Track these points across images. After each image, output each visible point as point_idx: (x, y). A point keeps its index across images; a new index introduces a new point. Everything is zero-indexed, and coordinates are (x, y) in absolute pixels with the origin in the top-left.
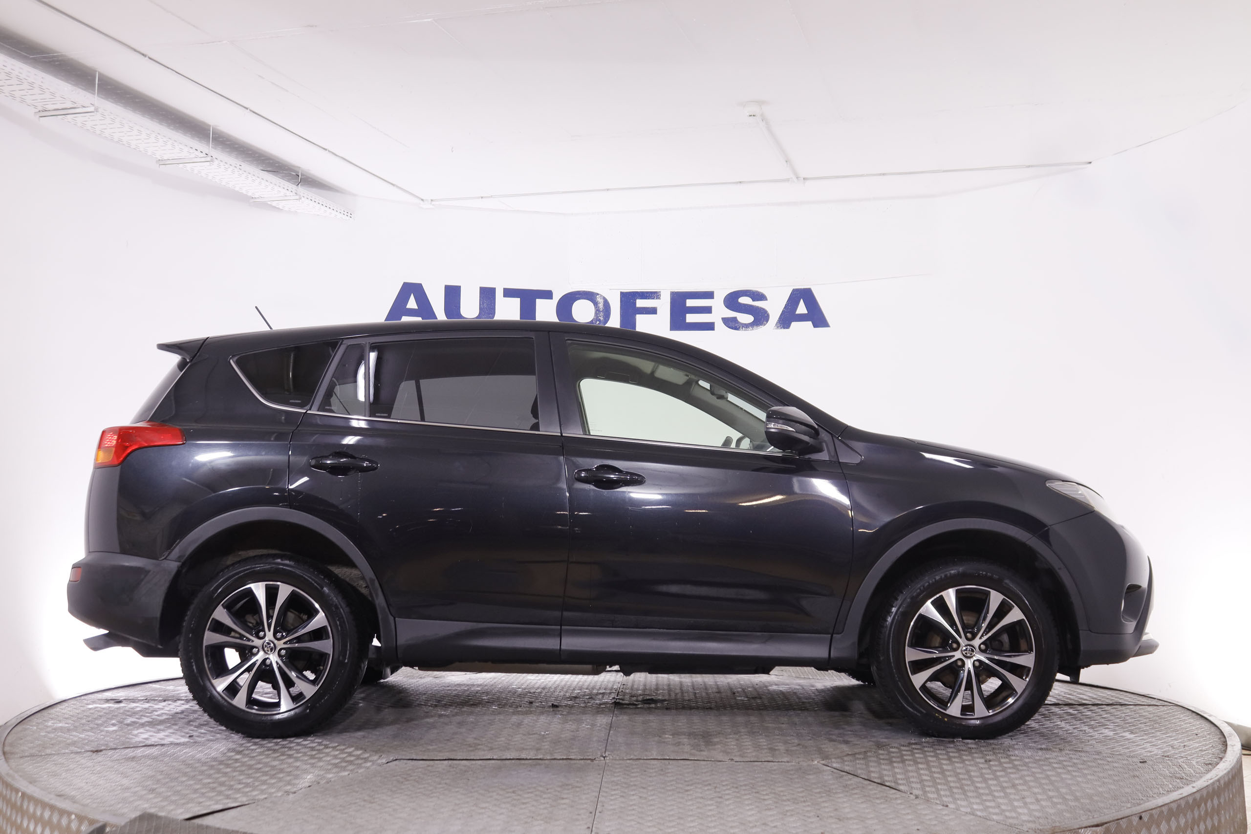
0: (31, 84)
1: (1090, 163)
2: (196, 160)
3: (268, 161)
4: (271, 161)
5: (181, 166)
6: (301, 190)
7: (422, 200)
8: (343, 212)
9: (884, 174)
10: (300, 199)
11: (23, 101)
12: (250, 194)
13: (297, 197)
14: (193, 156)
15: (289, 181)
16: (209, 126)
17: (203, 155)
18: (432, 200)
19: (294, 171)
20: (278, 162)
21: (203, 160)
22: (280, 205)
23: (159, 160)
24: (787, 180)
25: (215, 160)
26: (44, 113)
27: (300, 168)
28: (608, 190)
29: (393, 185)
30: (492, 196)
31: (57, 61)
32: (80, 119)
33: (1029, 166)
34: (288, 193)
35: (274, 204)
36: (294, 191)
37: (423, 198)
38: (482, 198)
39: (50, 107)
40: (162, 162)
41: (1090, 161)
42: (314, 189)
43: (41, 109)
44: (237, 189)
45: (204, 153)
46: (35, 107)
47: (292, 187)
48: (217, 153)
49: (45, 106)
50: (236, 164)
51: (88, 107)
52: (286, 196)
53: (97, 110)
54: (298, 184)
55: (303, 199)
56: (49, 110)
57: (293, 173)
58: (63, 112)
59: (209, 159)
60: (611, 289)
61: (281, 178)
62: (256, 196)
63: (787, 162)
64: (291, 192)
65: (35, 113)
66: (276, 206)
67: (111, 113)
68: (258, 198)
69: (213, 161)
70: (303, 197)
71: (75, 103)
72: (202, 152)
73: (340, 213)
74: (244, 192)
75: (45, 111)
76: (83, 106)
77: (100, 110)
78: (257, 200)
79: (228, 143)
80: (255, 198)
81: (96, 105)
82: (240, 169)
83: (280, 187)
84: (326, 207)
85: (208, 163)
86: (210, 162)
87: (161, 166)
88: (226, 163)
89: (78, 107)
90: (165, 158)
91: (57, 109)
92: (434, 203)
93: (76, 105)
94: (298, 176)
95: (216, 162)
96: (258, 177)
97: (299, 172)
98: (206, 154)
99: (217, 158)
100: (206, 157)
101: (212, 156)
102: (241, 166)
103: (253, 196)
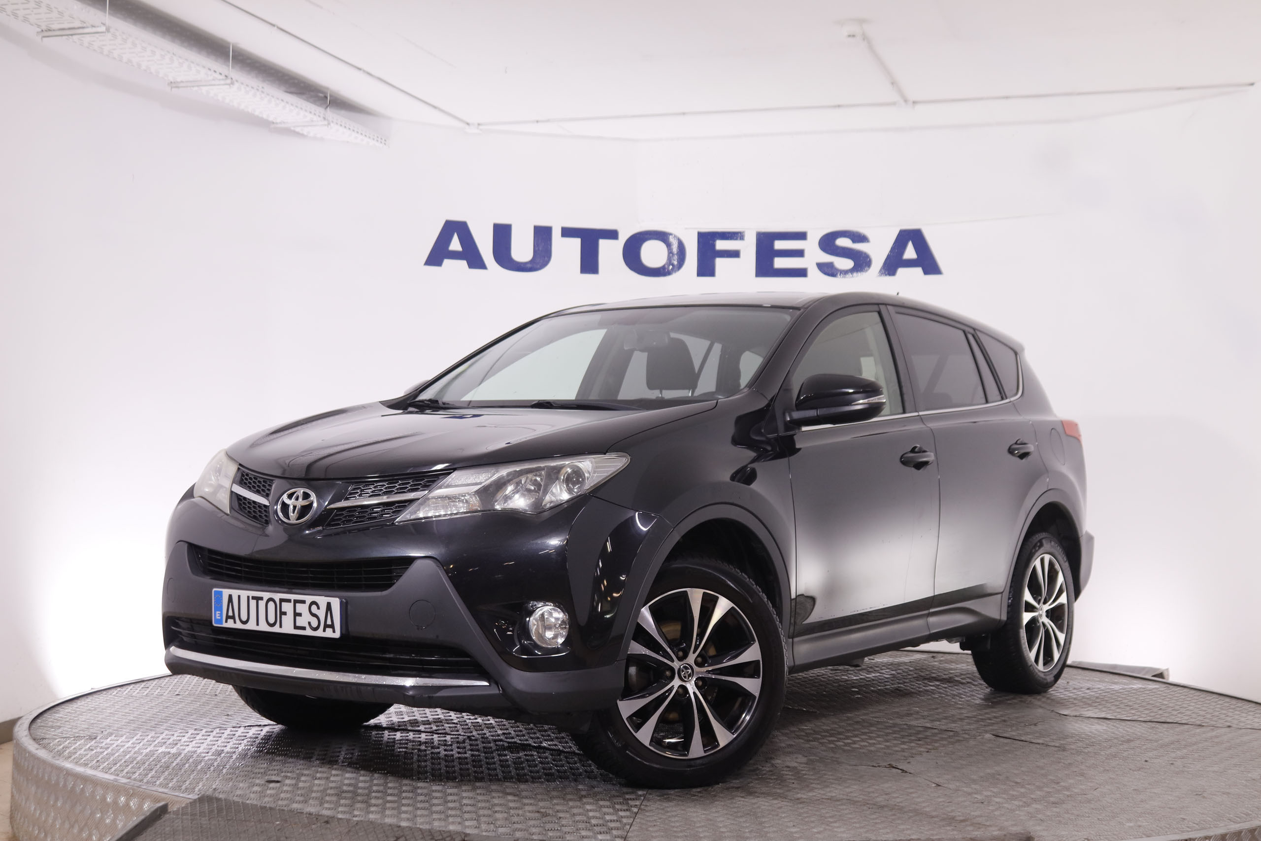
1: (1252, 84)
2: (213, 82)
4: (296, 81)
5: (195, 89)
6: (331, 114)
7: (468, 124)
8: (379, 140)
9: (1007, 98)
10: (329, 124)
11: (25, 19)
12: (271, 119)
13: (326, 123)
14: (210, 78)
15: (314, 102)
16: (229, 43)
18: (479, 124)
19: (322, 92)
20: (304, 83)
21: (222, 82)
22: (305, 131)
23: (170, 82)
24: (894, 104)
25: (236, 83)
26: (47, 32)
27: (328, 88)
28: (684, 114)
29: (434, 107)
30: (548, 121)
32: (87, 39)
34: (315, 118)
35: (298, 130)
36: (322, 115)
38: (537, 122)
39: (55, 26)
40: (173, 84)
41: (1251, 81)
42: (343, 112)
43: (44, 28)
44: (257, 113)
45: (223, 75)
46: (39, 26)
47: (319, 110)
48: (235, 74)
49: (50, 26)
50: (258, 86)
51: (98, 27)
52: (312, 121)
53: (108, 30)
54: (327, 107)
55: (332, 124)
56: (54, 30)
57: (321, 95)
58: (69, 32)
59: (229, 81)
60: (686, 229)
61: (307, 100)
62: (278, 120)
63: (892, 83)
64: (319, 116)
65: (38, 32)
66: (301, 132)
67: (123, 33)
68: (280, 123)
69: (232, 83)
70: (332, 122)
71: (85, 23)
72: (220, 74)
73: (374, 139)
74: (265, 116)
75: (50, 30)
76: (93, 26)
77: (112, 30)
78: (279, 126)
79: (249, 61)
80: (277, 123)
81: (107, 24)
82: (262, 92)
83: (306, 111)
84: (358, 132)
85: (228, 86)
86: (229, 85)
87: (173, 89)
88: (247, 85)
89: (87, 27)
90: (179, 80)
91: (63, 29)
92: (481, 127)
93: (85, 25)
94: (326, 97)
95: (237, 85)
96: (282, 100)
97: (327, 93)
98: (226, 76)
99: (237, 81)
100: (225, 80)
101: (232, 79)
102: (263, 88)
103: (274, 121)
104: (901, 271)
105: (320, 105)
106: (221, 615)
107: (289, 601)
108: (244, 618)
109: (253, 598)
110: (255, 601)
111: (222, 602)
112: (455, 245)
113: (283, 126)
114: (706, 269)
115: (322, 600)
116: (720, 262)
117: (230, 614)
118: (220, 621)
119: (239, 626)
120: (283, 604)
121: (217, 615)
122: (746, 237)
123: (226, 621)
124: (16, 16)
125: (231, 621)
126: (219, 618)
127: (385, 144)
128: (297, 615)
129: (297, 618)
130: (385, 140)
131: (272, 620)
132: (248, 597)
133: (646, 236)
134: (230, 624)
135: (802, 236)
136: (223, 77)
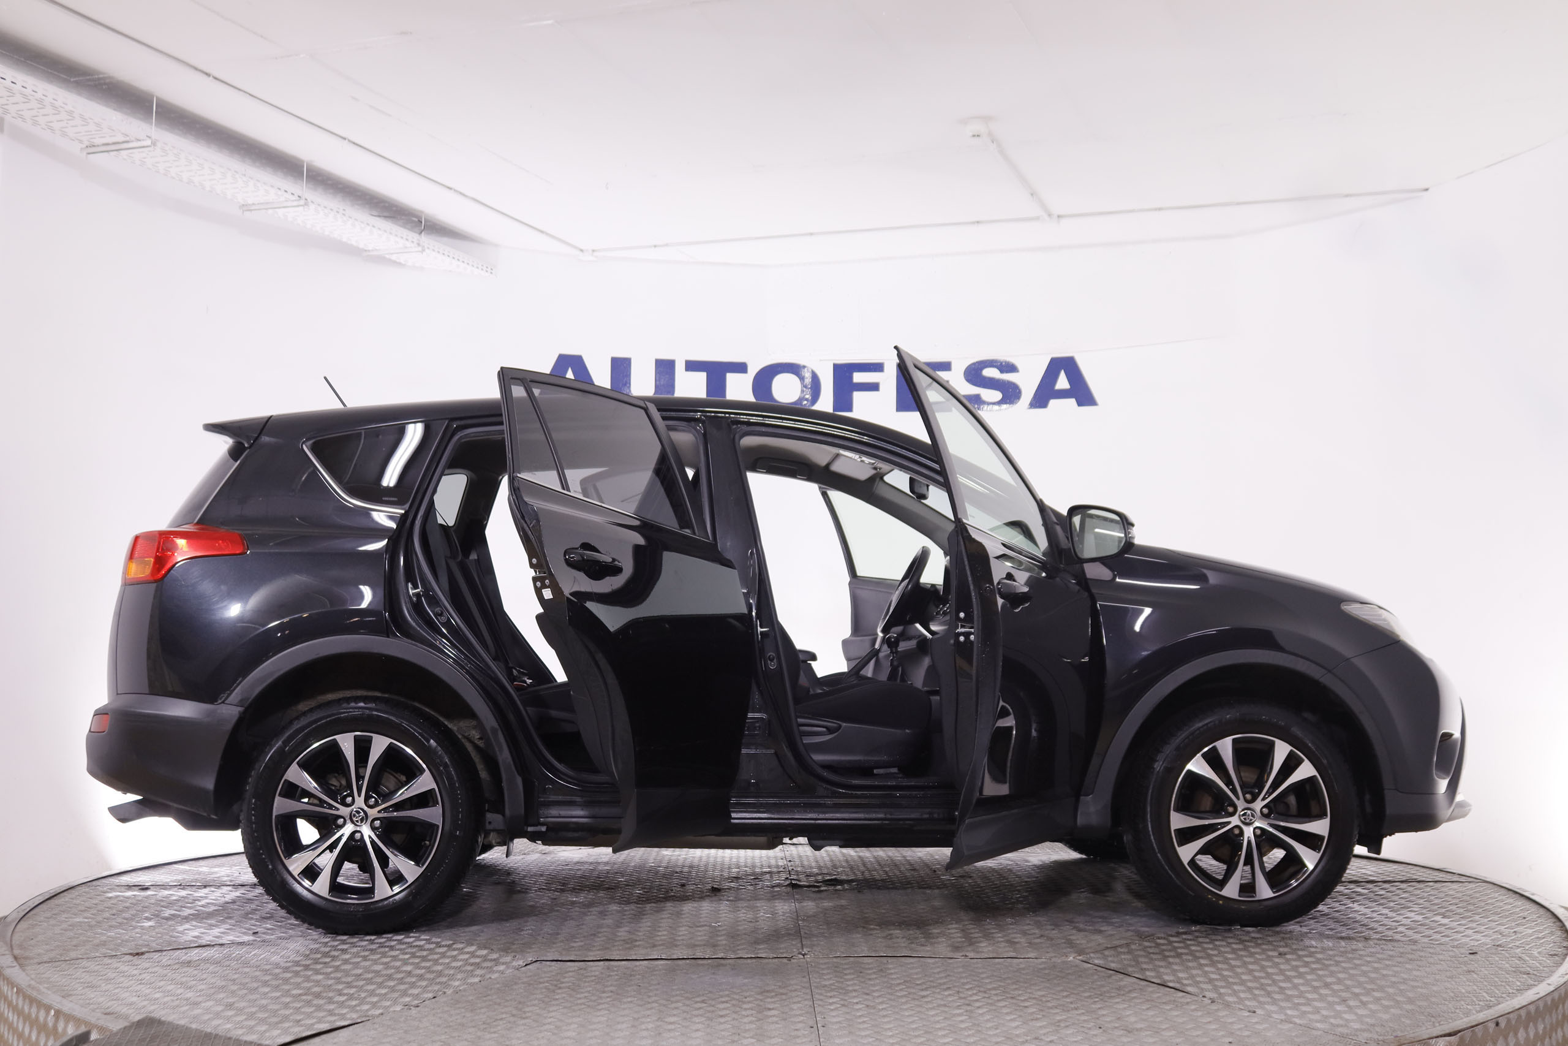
0: (70, 113)
1: (1427, 190)
2: (285, 204)
3: (382, 204)
4: (387, 205)
5: (270, 211)
6: (425, 239)
7: (582, 250)
8: (485, 268)
10: (423, 250)
11: (64, 134)
12: (359, 245)
13: (420, 249)
14: (285, 200)
15: (407, 227)
16: (303, 162)
18: (593, 251)
19: (416, 216)
20: (396, 206)
21: (295, 203)
22: (398, 260)
23: (243, 205)
24: (1037, 219)
26: (92, 149)
27: (422, 212)
29: (542, 232)
30: (667, 245)
31: (105, 84)
32: (137, 155)
33: (1348, 196)
34: (408, 244)
35: (390, 258)
36: (416, 242)
37: (582, 248)
38: (655, 246)
39: (98, 141)
40: (246, 207)
41: (1426, 186)
42: (442, 238)
43: (87, 143)
44: (344, 240)
45: (296, 195)
46: (81, 142)
47: (413, 236)
48: (313, 195)
49: (92, 140)
50: (339, 208)
51: (143, 140)
52: (406, 247)
53: (154, 144)
54: (421, 233)
55: (427, 250)
56: (98, 146)
57: (414, 219)
58: (114, 147)
59: (302, 202)
60: (821, 360)
61: (397, 224)
62: (371, 248)
63: (1033, 195)
64: (413, 242)
65: (82, 149)
66: (395, 260)
67: (174, 147)
68: (372, 250)
69: (308, 204)
70: (428, 248)
71: (128, 136)
72: (293, 194)
73: (478, 268)
75: (94, 146)
76: (139, 140)
77: (159, 145)
78: (371, 253)
79: (330, 182)
81: (153, 137)
82: (344, 215)
83: (397, 236)
84: (458, 260)
85: (305, 208)
87: (245, 213)
88: (326, 207)
89: (132, 141)
90: (250, 202)
91: (108, 144)
92: (595, 254)
93: (128, 139)
94: (420, 222)
95: (312, 207)
96: (368, 224)
97: (421, 217)
98: (299, 197)
99: (312, 202)
100: (298, 200)
101: (306, 199)
102: (344, 210)
103: (366, 249)
104: (1053, 403)
105: (412, 229)
113: (375, 253)
124: (52, 129)
127: (491, 273)
130: (491, 269)
136: (295, 197)
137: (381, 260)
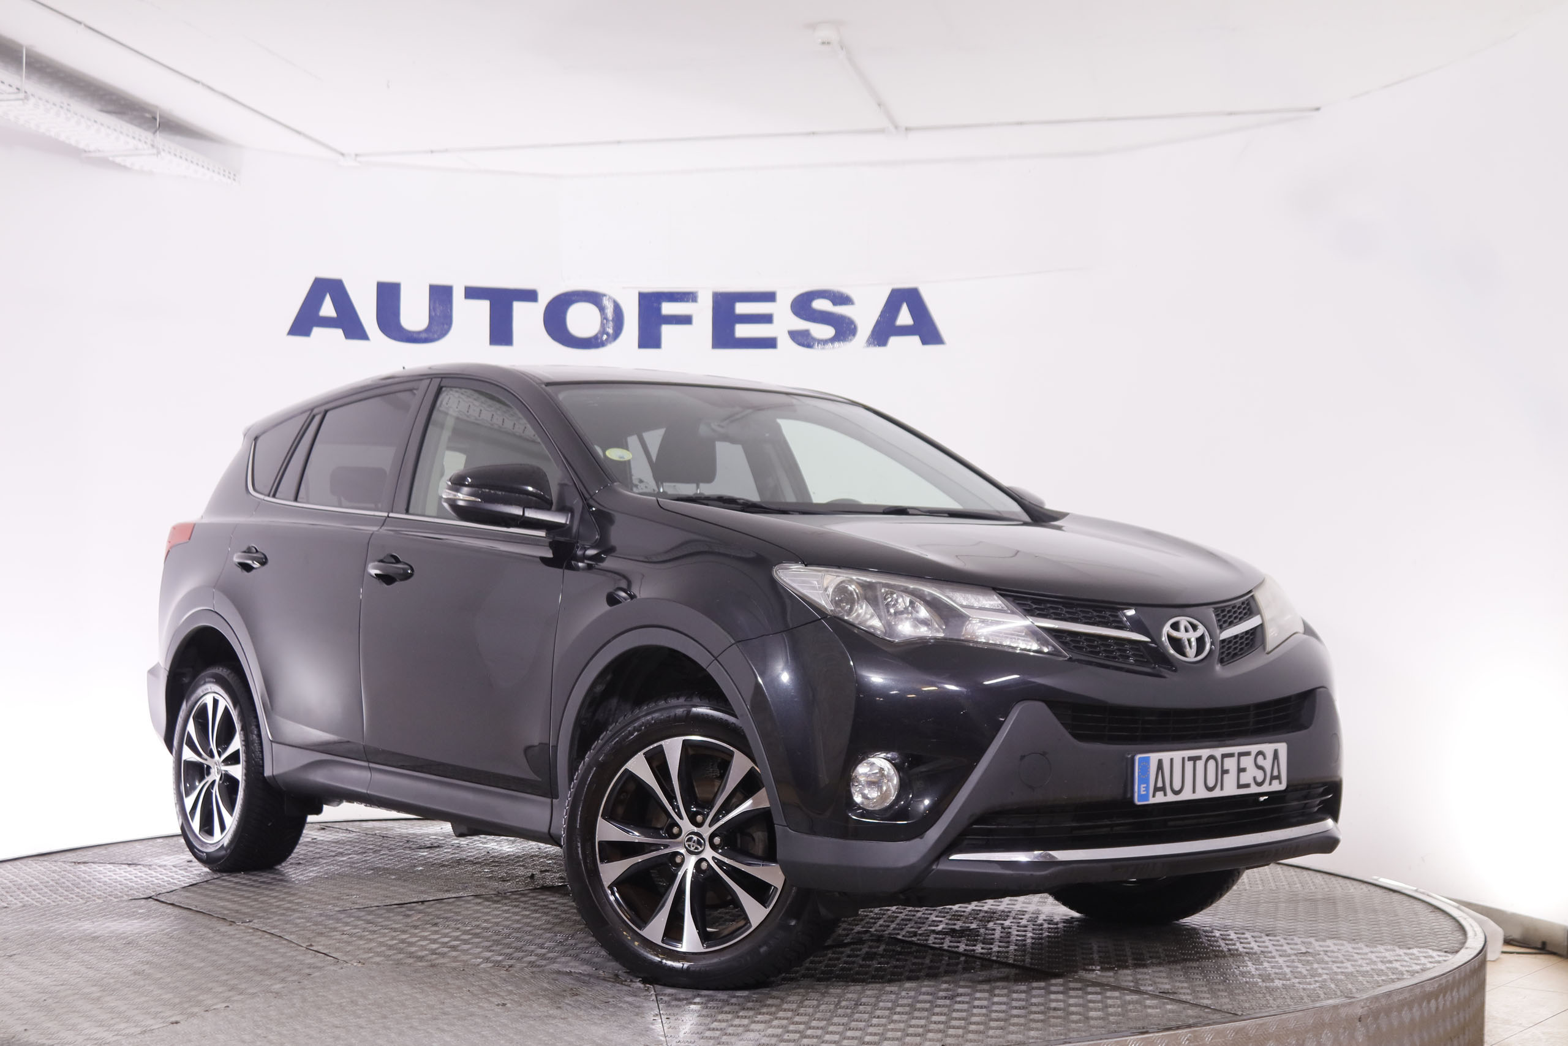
1: (1318, 109)
2: (2, 97)
3: (111, 98)
4: (115, 97)
6: (161, 139)
7: (343, 154)
8: (227, 173)
9: (1022, 123)
10: (159, 153)
12: (82, 146)
13: (155, 151)
15: (140, 125)
16: (23, 47)
17: (14, 90)
18: (356, 155)
19: (149, 112)
20: (125, 99)
21: (13, 97)
22: (129, 163)
24: (882, 131)
25: (30, 97)
27: (157, 107)
28: (619, 142)
29: (299, 133)
30: (446, 151)
33: (1231, 114)
34: (140, 145)
35: (118, 160)
36: (149, 142)
37: (344, 152)
41: (1317, 105)
42: (178, 138)
44: (62, 138)
45: (14, 87)
47: (147, 135)
50: (63, 103)
52: (137, 149)
54: (156, 132)
55: (163, 154)
57: (147, 115)
59: (21, 95)
60: (624, 288)
61: (131, 121)
62: (92, 148)
63: (879, 105)
64: (146, 143)
66: (123, 164)
69: (26, 98)
70: (164, 150)
72: (10, 86)
73: (219, 173)
74: (73, 142)
79: (49, 70)
80: (90, 152)
82: (68, 110)
83: (128, 135)
84: (197, 164)
85: (21, 102)
86: (22, 100)
88: (47, 101)
92: (359, 159)
94: (155, 119)
95: (32, 100)
96: (95, 122)
97: (156, 114)
98: (18, 89)
99: (32, 95)
100: (17, 93)
101: (26, 92)
102: (68, 105)
103: (87, 149)
104: (893, 340)
105: (147, 129)
106: (1147, 789)
107: (1231, 755)
108: (1177, 787)
109: (1190, 759)
110: (1191, 763)
111: (1149, 772)
112: (328, 309)
114: (649, 339)
115: (1268, 748)
116: (667, 330)
117: (1160, 784)
118: (1146, 797)
119: (1171, 798)
120: (1226, 760)
121: (1142, 789)
122: (699, 299)
123: (1154, 796)
125: (1159, 794)
126: (1144, 793)
127: (234, 180)
128: (1241, 770)
129: (1242, 774)
130: (234, 175)
131: (1211, 784)
132: (1183, 759)
133: (574, 298)
134: (1160, 798)
135: (769, 297)
137: (105, 163)
